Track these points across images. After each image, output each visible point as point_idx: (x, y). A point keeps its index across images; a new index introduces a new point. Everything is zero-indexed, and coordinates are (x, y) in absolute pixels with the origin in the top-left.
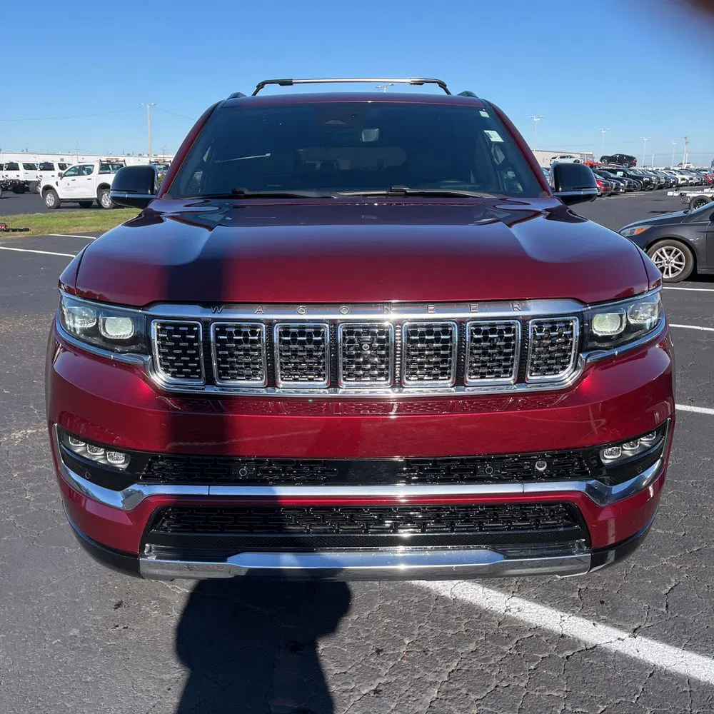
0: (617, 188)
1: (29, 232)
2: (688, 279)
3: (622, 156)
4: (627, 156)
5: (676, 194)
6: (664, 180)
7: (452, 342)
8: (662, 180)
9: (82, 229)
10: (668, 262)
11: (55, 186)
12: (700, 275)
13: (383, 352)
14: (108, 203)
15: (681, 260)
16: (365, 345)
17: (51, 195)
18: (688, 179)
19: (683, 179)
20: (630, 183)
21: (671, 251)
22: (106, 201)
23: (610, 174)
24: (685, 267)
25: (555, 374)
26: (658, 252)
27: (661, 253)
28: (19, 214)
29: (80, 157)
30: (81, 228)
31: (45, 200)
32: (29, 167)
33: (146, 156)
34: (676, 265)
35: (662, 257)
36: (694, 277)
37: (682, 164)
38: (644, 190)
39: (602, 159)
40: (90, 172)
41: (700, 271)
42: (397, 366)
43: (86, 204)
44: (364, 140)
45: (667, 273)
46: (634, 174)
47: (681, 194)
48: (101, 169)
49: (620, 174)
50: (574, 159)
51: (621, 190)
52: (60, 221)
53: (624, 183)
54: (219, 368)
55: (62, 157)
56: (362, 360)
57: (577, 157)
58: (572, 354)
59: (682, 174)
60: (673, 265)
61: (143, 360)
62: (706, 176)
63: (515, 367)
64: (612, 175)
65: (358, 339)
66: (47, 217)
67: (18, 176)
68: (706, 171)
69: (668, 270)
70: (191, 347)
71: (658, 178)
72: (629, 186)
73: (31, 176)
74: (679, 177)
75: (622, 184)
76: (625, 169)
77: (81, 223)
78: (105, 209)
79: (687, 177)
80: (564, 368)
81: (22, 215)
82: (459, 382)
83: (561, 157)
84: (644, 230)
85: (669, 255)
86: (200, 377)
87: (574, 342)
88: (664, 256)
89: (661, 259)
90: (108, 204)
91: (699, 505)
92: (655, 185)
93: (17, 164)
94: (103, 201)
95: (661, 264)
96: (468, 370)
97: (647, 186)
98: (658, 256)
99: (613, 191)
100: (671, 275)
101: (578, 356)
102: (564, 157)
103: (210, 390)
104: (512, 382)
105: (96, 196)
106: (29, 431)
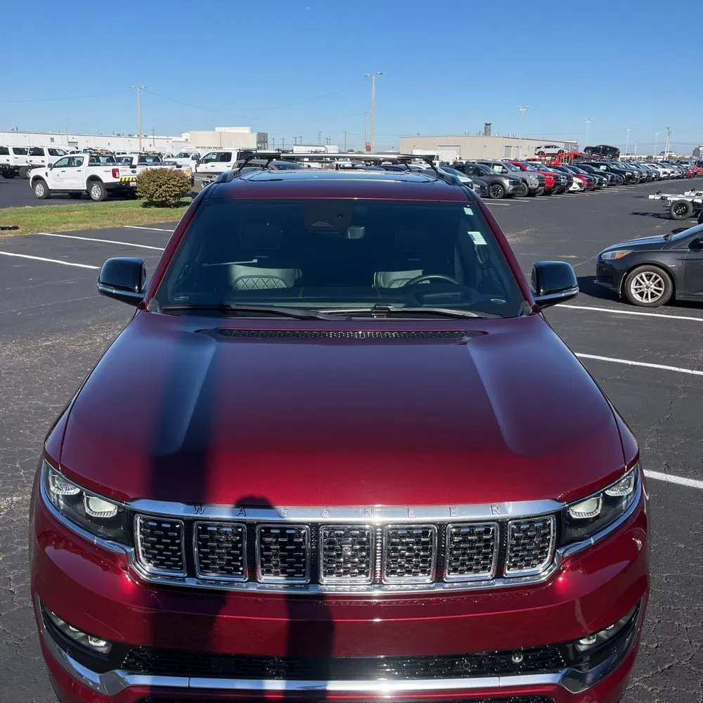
0: (600, 184)
1: (18, 230)
2: (667, 304)
3: (605, 147)
4: (610, 147)
5: (658, 197)
6: (646, 175)
7: (432, 544)
8: (644, 174)
9: (72, 227)
10: (647, 287)
11: (44, 177)
12: (679, 300)
13: (364, 554)
14: (97, 194)
15: (660, 286)
16: (346, 547)
17: (41, 185)
18: (669, 172)
19: (665, 173)
20: (612, 177)
21: (651, 276)
22: (96, 193)
23: (594, 168)
24: (664, 292)
25: (533, 567)
26: (638, 277)
27: (641, 277)
28: (9, 207)
29: (70, 137)
30: (71, 225)
31: (35, 190)
32: (19, 151)
33: (136, 136)
34: (655, 290)
35: (642, 282)
36: (672, 302)
37: (664, 152)
38: (626, 184)
39: (586, 149)
40: (80, 164)
41: (678, 297)
42: (378, 561)
43: (75, 195)
44: (349, 237)
45: (647, 297)
46: (617, 168)
47: (662, 197)
48: (91, 161)
49: (603, 168)
50: (558, 149)
51: (604, 185)
52: (49, 216)
53: (607, 178)
54: (200, 552)
55: (52, 136)
56: (342, 560)
57: (562, 146)
58: (550, 550)
59: (664, 167)
60: (652, 290)
61: (125, 551)
62: (687, 169)
63: (493, 564)
64: (596, 170)
65: (339, 541)
66: (36, 212)
67: (8, 160)
68: (687, 163)
69: (647, 294)
70: (173, 544)
71: (641, 173)
72: (611, 181)
73: (22, 161)
74: (660, 170)
75: (605, 179)
76: (608, 163)
77: (70, 220)
78: (94, 201)
79: (668, 171)
80: (541, 562)
81: (11, 208)
82: (439, 578)
83: (546, 147)
84: (625, 254)
85: (649, 280)
86: (182, 569)
87: (551, 539)
88: (644, 281)
89: (641, 284)
90: (97, 196)
91: (672, 607)
92: (637, 179)
93: (7, 149)
94: (93, 193)
95: (641, 289)
96: (448, 568)
97: (630, 180)
98: (638, 281)
99: (596, 186)
100: (650, 300)
101: (555, 551)
102: (549, 147)
103: (191, 583)
104: (490, 577)
105: (86, 188)
106: (14, 498)
